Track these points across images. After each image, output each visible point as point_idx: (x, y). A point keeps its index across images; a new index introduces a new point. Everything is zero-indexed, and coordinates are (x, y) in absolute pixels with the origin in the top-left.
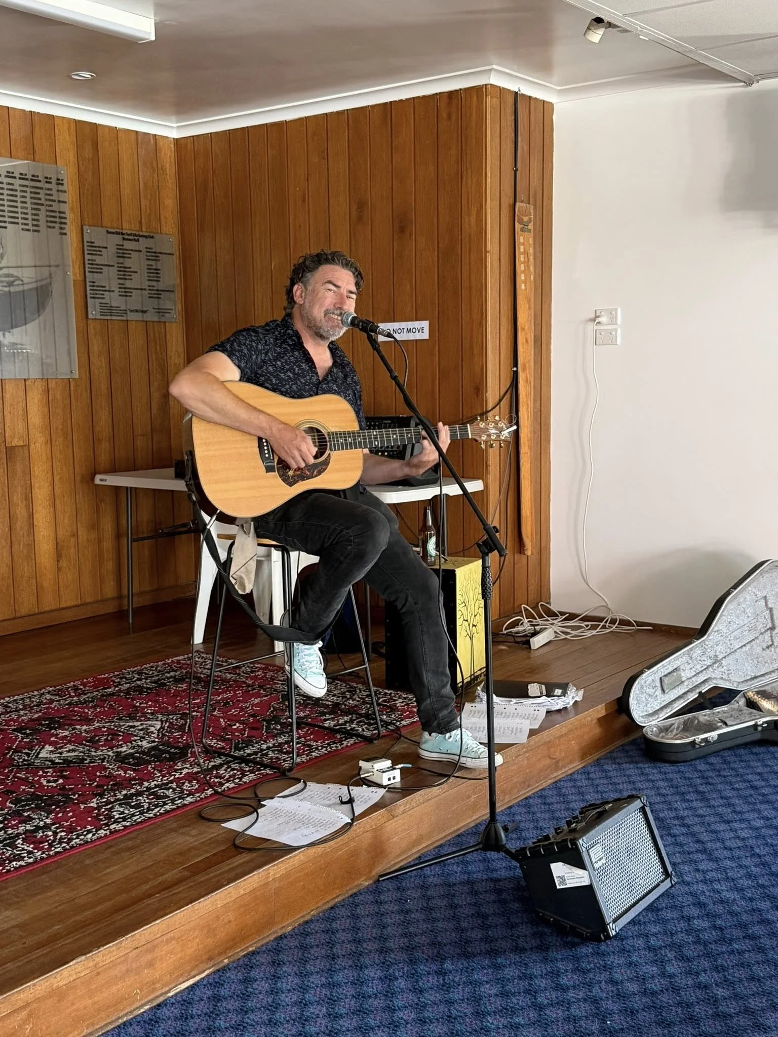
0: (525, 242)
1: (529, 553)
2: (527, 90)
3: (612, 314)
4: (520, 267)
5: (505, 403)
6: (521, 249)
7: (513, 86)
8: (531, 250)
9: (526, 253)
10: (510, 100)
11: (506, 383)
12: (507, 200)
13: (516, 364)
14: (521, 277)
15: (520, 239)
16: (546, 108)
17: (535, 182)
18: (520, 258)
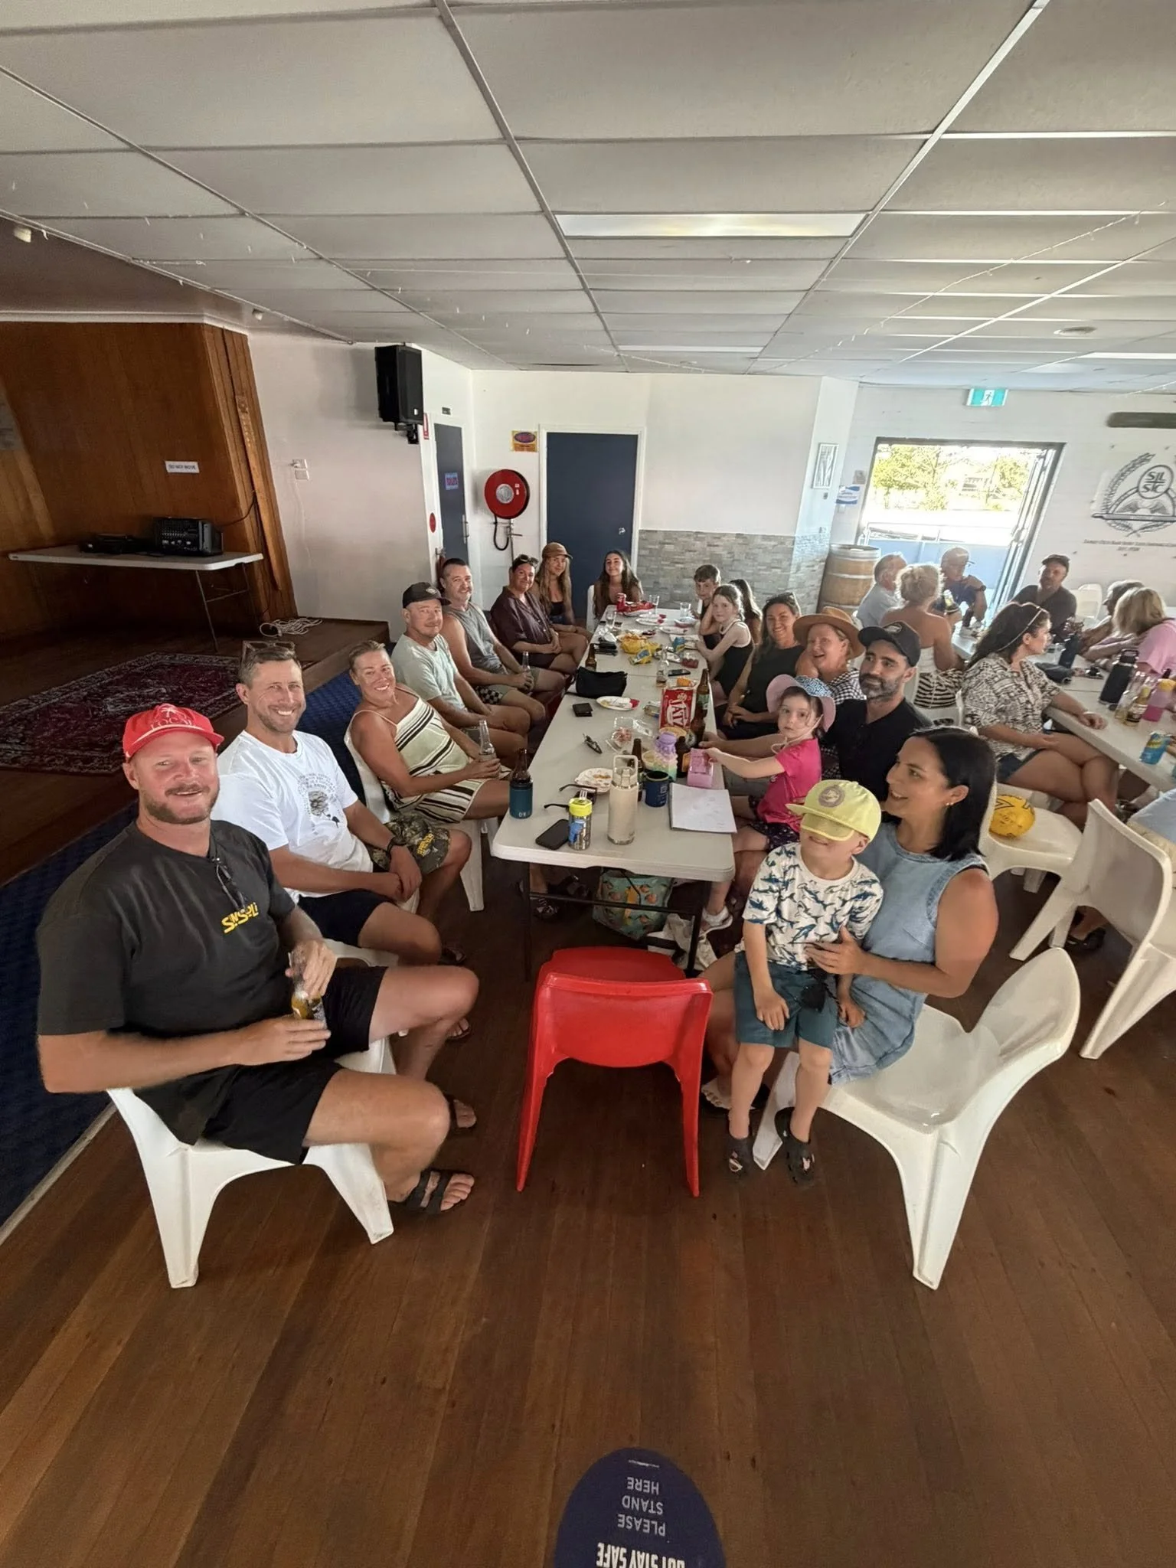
0: (245, 419)
1: (280, 588)
2: (227, 327)
3: (301, 461)
4: (246, 434)
5: (252, 512)
6: (244, 423)
7: (220, 325)
8: (250, 423)
9: (247, 426)
10: (219, 334)
11: (250, 500)
12: (229, 393)
13: (253, 488)
14: (247, 440)
15: (242, 417)
16: (243, 338)
17: (245, 385)
18: (245, 429)
